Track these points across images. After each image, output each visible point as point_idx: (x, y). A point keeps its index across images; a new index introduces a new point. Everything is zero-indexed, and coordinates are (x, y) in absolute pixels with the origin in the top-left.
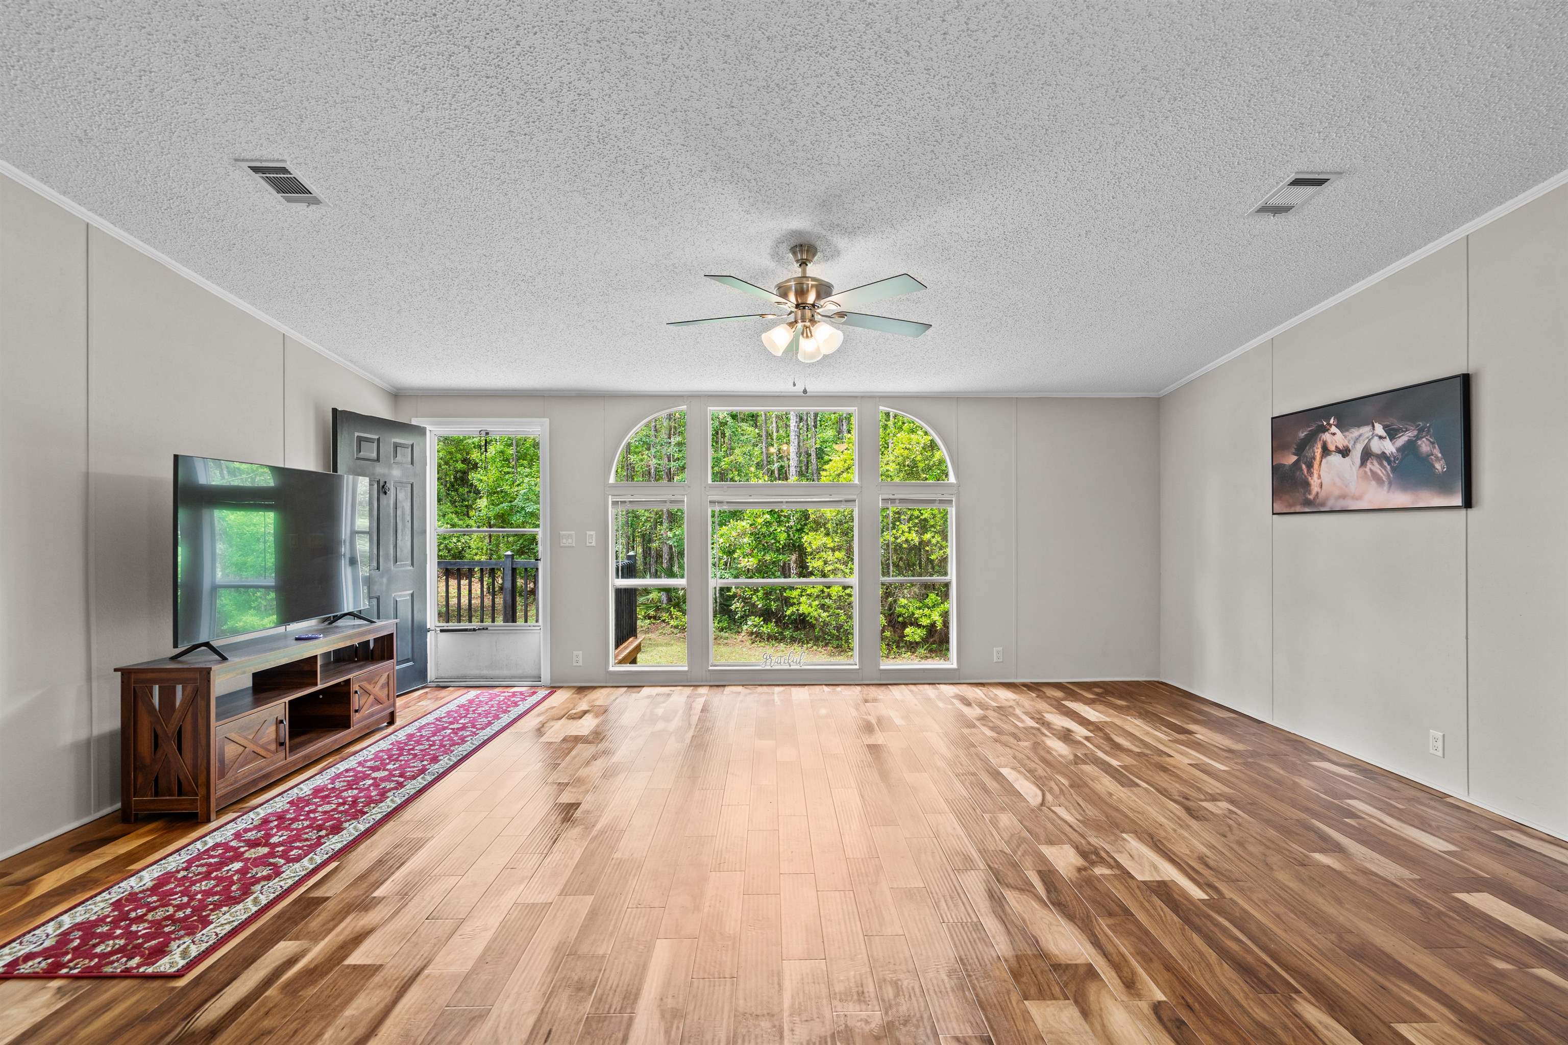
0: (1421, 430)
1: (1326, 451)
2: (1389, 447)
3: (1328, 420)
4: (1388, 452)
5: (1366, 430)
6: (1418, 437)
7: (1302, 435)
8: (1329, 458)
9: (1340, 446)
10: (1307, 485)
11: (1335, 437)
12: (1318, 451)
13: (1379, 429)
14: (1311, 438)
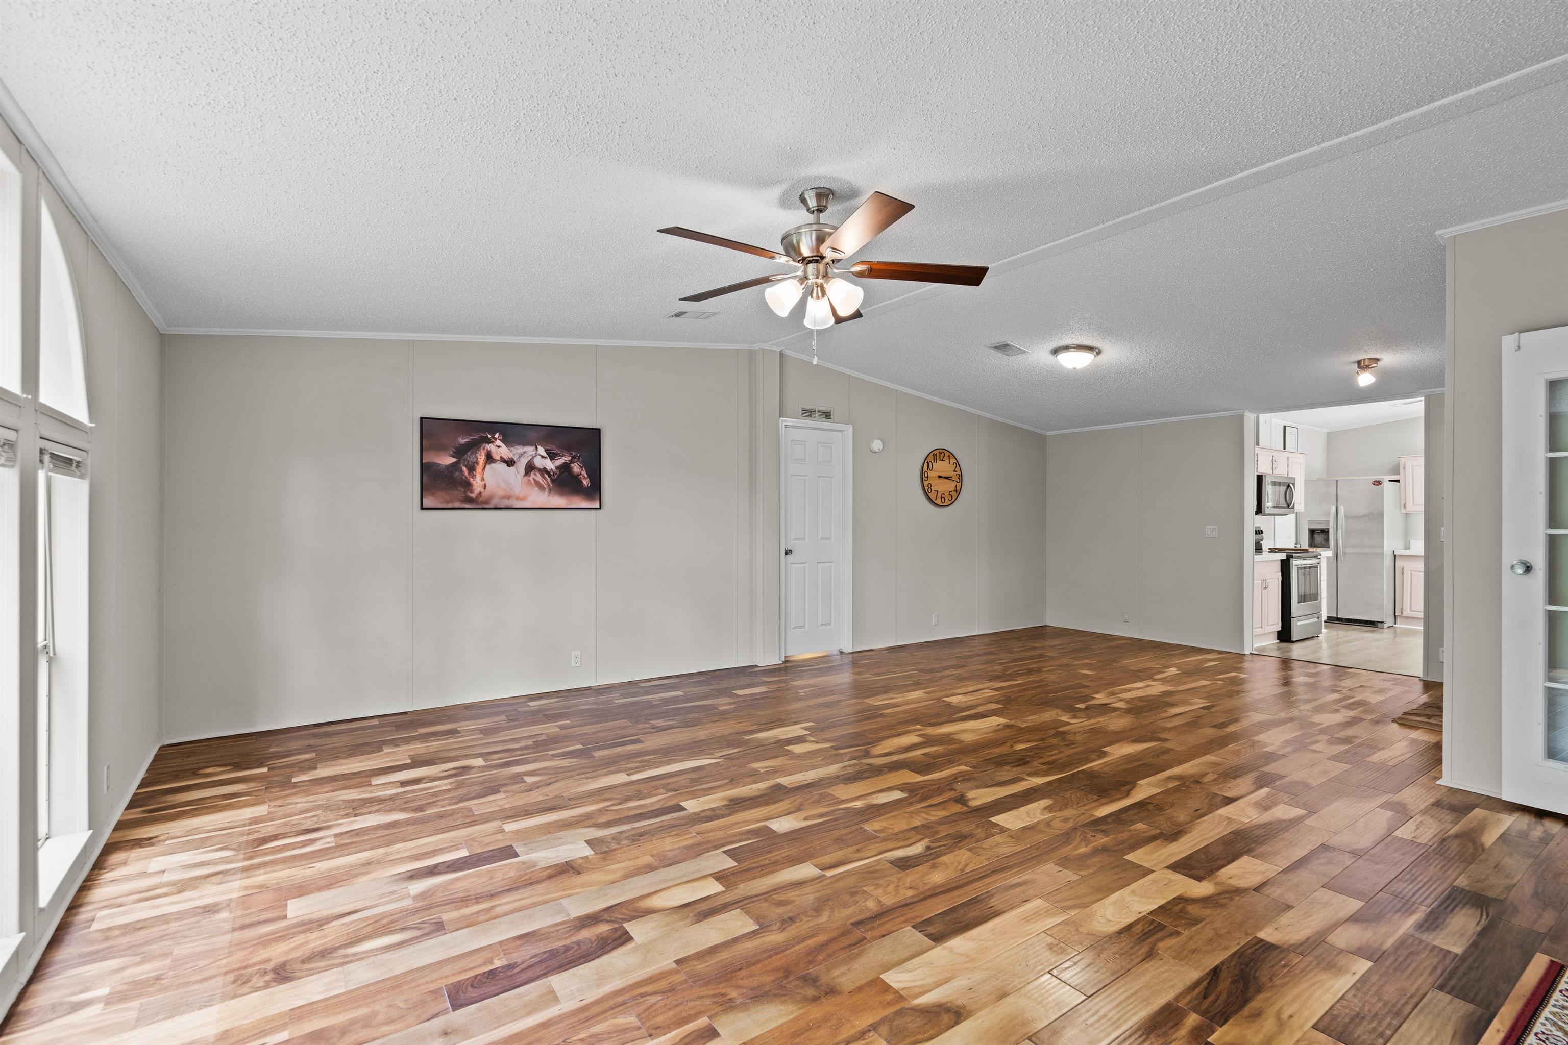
0: (573, 458)
1: (490, 458)
2: (550, 465)
3: (493, 434)
4: (548, 468)
5: (530, 450)
6: (571, 462)
7: (463, 441)
8: (493, 465)
9: (506, 457)
10: (468, 485)
11: (500, 449)
12: (482, 458)
13: (541, 451)
14: (474, 446)
